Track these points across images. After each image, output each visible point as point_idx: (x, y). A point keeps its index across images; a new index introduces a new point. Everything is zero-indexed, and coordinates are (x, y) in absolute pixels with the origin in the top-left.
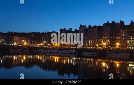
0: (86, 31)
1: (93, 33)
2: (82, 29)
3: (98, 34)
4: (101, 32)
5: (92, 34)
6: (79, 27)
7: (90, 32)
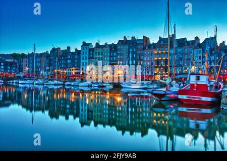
0: (91, 52)
1: (102, 55)
2: (85, 48)
3: (110, 56)
4: (115, 54)
5: (100, 56)
6: (82, 46)
7: (98, 53)
